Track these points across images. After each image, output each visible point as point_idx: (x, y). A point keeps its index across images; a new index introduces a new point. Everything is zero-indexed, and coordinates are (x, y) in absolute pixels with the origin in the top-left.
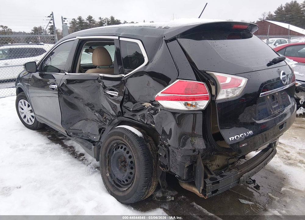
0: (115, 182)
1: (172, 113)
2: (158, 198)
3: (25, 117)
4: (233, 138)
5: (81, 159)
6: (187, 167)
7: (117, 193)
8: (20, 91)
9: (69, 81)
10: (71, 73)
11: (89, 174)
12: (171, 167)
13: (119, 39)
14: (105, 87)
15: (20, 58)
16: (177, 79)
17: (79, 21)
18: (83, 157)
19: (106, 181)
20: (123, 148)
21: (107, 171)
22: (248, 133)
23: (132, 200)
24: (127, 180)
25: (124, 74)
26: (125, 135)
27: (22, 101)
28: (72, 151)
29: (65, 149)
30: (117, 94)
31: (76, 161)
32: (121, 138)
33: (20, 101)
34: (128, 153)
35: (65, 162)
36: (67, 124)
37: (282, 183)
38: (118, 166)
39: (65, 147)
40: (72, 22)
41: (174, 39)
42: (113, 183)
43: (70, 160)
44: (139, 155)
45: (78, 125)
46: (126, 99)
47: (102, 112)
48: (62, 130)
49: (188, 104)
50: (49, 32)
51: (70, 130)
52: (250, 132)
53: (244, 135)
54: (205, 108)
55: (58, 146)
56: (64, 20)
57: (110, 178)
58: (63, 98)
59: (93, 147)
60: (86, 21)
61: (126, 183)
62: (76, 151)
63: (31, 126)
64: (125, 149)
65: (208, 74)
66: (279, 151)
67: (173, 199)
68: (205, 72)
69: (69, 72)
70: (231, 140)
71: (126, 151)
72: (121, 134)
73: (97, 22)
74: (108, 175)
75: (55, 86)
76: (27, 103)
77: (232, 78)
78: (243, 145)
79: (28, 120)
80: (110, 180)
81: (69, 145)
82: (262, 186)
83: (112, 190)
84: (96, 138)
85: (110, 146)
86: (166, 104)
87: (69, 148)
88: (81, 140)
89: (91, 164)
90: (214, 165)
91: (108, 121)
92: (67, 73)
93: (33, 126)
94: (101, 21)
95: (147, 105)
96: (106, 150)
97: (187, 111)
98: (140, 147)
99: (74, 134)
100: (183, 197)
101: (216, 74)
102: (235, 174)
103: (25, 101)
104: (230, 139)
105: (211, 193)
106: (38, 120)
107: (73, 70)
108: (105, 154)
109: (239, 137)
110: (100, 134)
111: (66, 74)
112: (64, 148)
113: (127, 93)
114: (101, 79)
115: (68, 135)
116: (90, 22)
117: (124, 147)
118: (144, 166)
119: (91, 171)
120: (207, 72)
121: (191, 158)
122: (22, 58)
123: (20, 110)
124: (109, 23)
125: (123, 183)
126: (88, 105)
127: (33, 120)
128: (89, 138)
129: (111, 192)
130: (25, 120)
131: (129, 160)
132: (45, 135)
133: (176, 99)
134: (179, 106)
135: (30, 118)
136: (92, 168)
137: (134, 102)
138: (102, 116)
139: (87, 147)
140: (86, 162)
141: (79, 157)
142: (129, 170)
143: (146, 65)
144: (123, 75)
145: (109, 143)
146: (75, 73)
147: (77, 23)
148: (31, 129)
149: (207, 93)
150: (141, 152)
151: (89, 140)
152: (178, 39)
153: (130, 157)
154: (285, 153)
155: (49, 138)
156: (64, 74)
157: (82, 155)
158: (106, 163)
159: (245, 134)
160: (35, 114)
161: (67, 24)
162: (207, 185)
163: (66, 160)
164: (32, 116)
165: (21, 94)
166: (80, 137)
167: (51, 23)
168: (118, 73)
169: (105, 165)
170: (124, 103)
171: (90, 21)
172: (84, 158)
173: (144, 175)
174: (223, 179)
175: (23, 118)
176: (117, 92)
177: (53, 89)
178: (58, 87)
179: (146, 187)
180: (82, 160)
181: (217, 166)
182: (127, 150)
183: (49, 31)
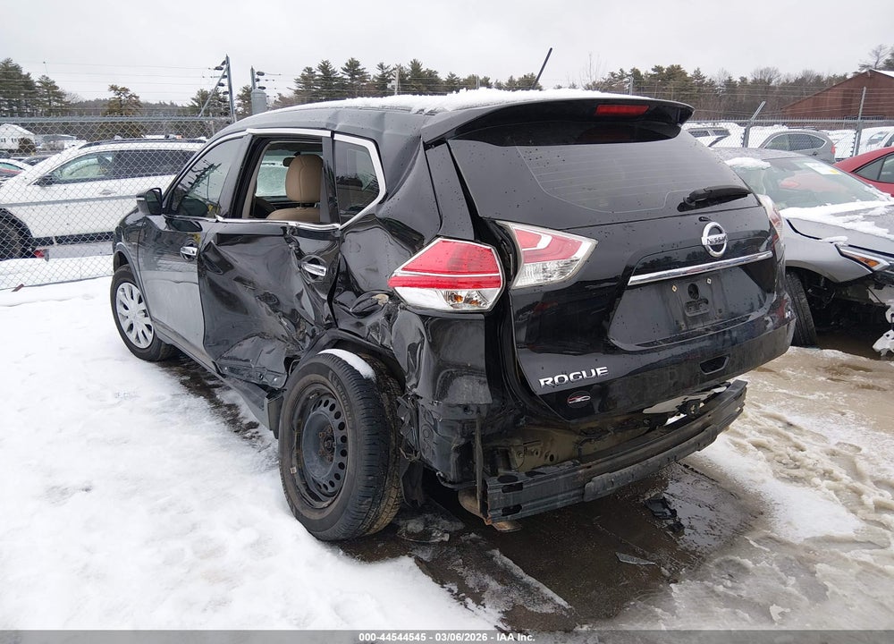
0: (308, 489)
1: (420, 315)
2: (410, 534)
3: (131, 327)
4: (551, 379)
5: (248, 435)
6: (456, 449)
7: (309, 514)
8: (121, 260)
9: (223, 239)
10: (229, 218)
11: (259, 470)
12: (423, 450)
13: (332, 136)
14: (300, 255)
15: (139, 176)
16: (438, 236)
17: (322, 74)
18: (254, 430)
19: (289, 484)
20: (330, 405)
21: (294, 462)
22: (593, 371)
23: (338, 530)
24: (332, 484)
25: (338, 222)
26: (331, 372)
27: (125, 286)
28: (232, 415)
29: (216, 410)
30: (322, 270)
31: (235, 439)
32: (323, 379)
33: (121, 287)
34: (338, 416)
35: (210, 439)
36: (218, 344)
37: (751, 523)
38: (317, 449)
39: (217, 404)
40: (303, 76)
41: (439, 141)
42: (303, 490)
43: (220, 435)
44: (357, 420)
45: (244, 349)
46: (342, 282)
47: (295, 317)
48: (205, 360)
49: (457, 298)
50: (239, 105)
51: (223, 361)
52: (598, 370)
53: (582, 375)
54: (491, 306)
55: (200, 402)
56: (256, 77)
57: (297, 477)
58: (209, 278)
59: (266, 401)
60: (341, 75)
61: (331, 490)
62: (240, 416)
63: (145, 352)
64: (332, 408)
65: (501, 227)
66: (777, 443)
67: (446, 538)
68: (495, 222)
69: (225, 217)
70: (543, 384)
71: (334, 412)
72: (323, 370)
73: (372, 77)
74: (295, 470)
75: (192, 251)
76: (136, 292)
77: (554, 237)
78: (579, 400)
79: (137, 337)
80: (299, 482)
81: (226, 402)
82: (692, 528)
83: (298, 506)
84: (276, 382)
85: (303, 399)
86: (412, 295)
87: (225, 409)
88: (245, 386)
89: (271, 448)
90: (537, 453)
91: (308, 340)
92: (220, 219)
93: (148, 350)
94: (383, 75)
95: (383, 299)
96: (294, 410)
97: (450, 312)
98: (362, 402)
99: (232, 370)
100: (473, 535)
101: (514, 228)
102: (569, 472)
103: (133, 286)
104: (542, 381)
105: (500, 511)
106: (159, 336)
107: (235, 212)
108: (292, 418)
109: (566, 379)
110: (288, 371)
111: (217, 221)
112: (212, 408)
113: (343, 268)
114: (293, 233)
115: (219, 373)
116: (353, 79)
117: (332, 401)
118: (367, 447)
119: (264, 464)
120: (497, 222)
121: (463, 429)
122: (142, 176)
123: (120, 309)
124: (407, 79)
125: (323, 489)
126: (267, 298)
127: (150, 336)
128: (264, 380)
129: (297, 510)
130: (132, 337)
131: (338, 434)
132: (174, 375)
133: (429, 283)
134: (434, 300)
135: (143, 332)
136: (270, 457)
137: (359, 293)
138: (297, 326)
139: (255, 402)
140: (259, 443)
141: (245, 430)
142: (337, 459)
143: (380, 203)
144: (337, 225)
145: (301, 392)
146: (240, 217)
147: (317, 80)
148: (144, 360)
149: (498, 272)
150: (361, 412)
151: (264, 387)
152: (449, 141)
153: (342, 426)
154: (790, 450)
155: (183, 383)
156: (215, 220)
157: (253, 425)
158: (293, 441)
159: (584, 373)
160: (152, 320)
161: (264, 88)
162: (489, 492)
163: (211, 436)
164: (149, 327)
165: (122, 269)
166: (245, 378)
167: (223, 85)
168: (328, 220)
169: (290, 445)
170: (336, 294)
171: (352, 75)
172: (257, 432)
173: (366, 468)
174: (534, 481)
175: (125, 331)
176: (324, 265)
177: (189, 256)
178: (199, 253)
179: (370, 500)
180: (252, 437)
181: (546, 456)
182: (336, 410)
183: (240, 102)
